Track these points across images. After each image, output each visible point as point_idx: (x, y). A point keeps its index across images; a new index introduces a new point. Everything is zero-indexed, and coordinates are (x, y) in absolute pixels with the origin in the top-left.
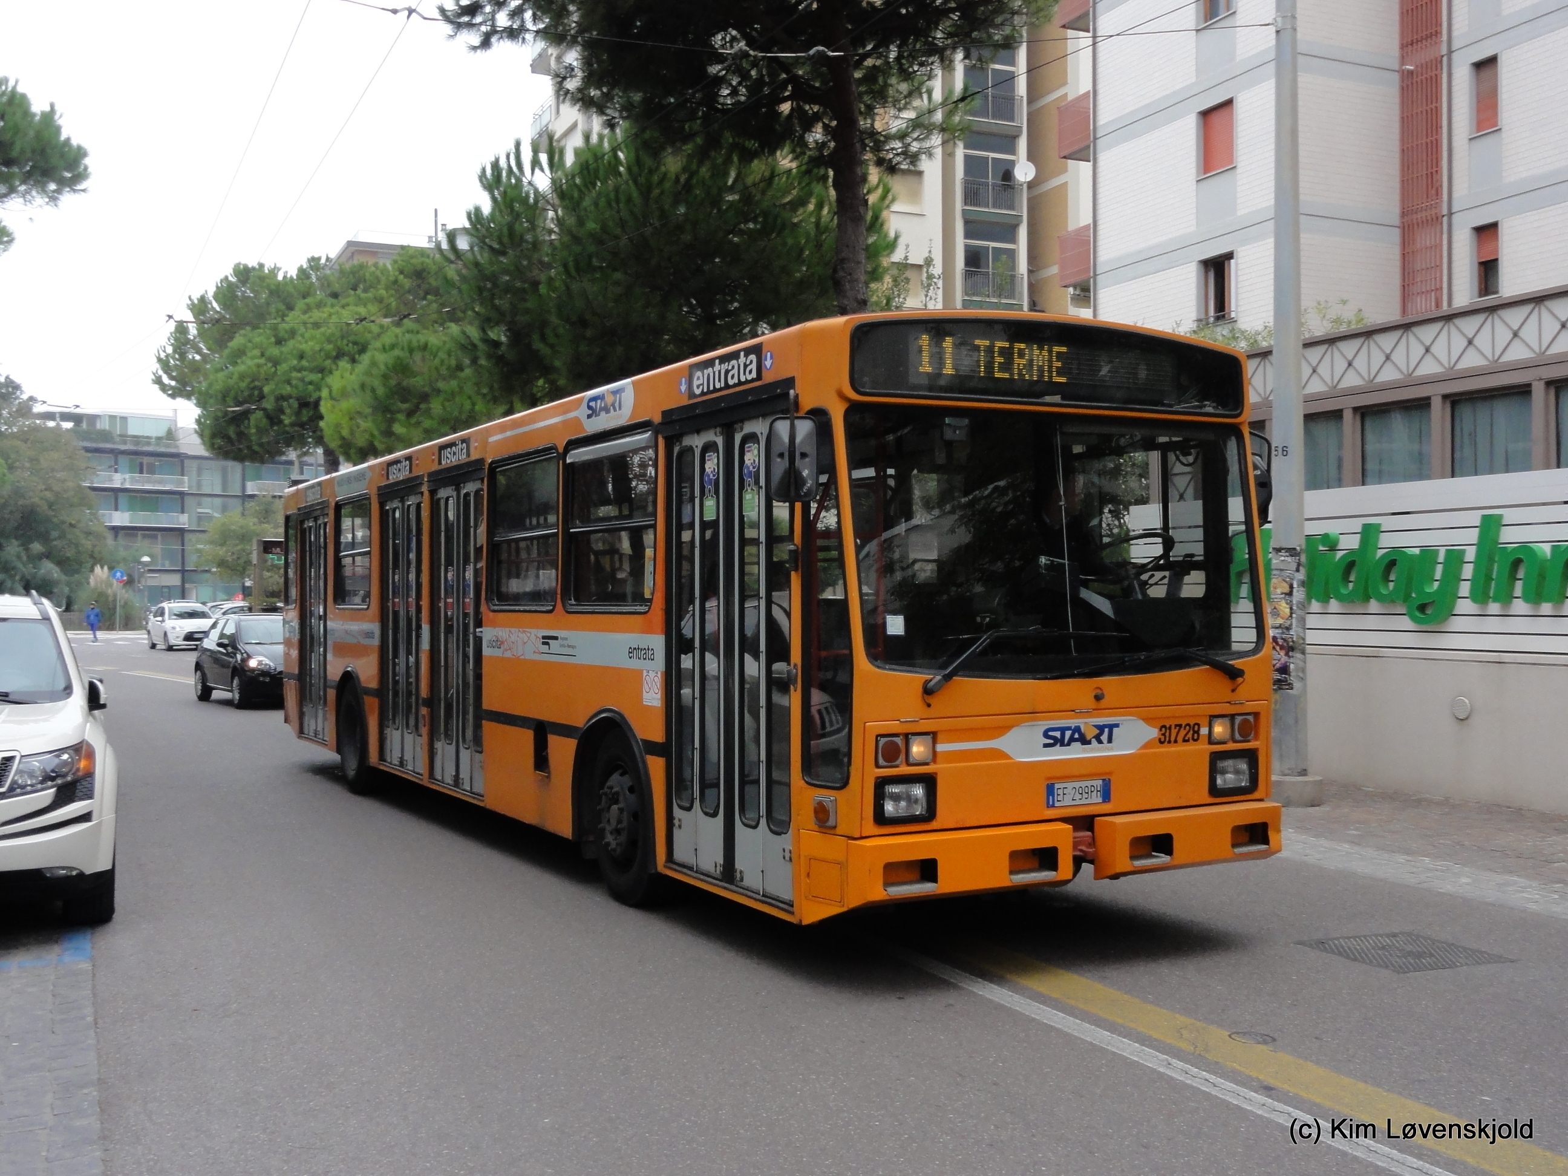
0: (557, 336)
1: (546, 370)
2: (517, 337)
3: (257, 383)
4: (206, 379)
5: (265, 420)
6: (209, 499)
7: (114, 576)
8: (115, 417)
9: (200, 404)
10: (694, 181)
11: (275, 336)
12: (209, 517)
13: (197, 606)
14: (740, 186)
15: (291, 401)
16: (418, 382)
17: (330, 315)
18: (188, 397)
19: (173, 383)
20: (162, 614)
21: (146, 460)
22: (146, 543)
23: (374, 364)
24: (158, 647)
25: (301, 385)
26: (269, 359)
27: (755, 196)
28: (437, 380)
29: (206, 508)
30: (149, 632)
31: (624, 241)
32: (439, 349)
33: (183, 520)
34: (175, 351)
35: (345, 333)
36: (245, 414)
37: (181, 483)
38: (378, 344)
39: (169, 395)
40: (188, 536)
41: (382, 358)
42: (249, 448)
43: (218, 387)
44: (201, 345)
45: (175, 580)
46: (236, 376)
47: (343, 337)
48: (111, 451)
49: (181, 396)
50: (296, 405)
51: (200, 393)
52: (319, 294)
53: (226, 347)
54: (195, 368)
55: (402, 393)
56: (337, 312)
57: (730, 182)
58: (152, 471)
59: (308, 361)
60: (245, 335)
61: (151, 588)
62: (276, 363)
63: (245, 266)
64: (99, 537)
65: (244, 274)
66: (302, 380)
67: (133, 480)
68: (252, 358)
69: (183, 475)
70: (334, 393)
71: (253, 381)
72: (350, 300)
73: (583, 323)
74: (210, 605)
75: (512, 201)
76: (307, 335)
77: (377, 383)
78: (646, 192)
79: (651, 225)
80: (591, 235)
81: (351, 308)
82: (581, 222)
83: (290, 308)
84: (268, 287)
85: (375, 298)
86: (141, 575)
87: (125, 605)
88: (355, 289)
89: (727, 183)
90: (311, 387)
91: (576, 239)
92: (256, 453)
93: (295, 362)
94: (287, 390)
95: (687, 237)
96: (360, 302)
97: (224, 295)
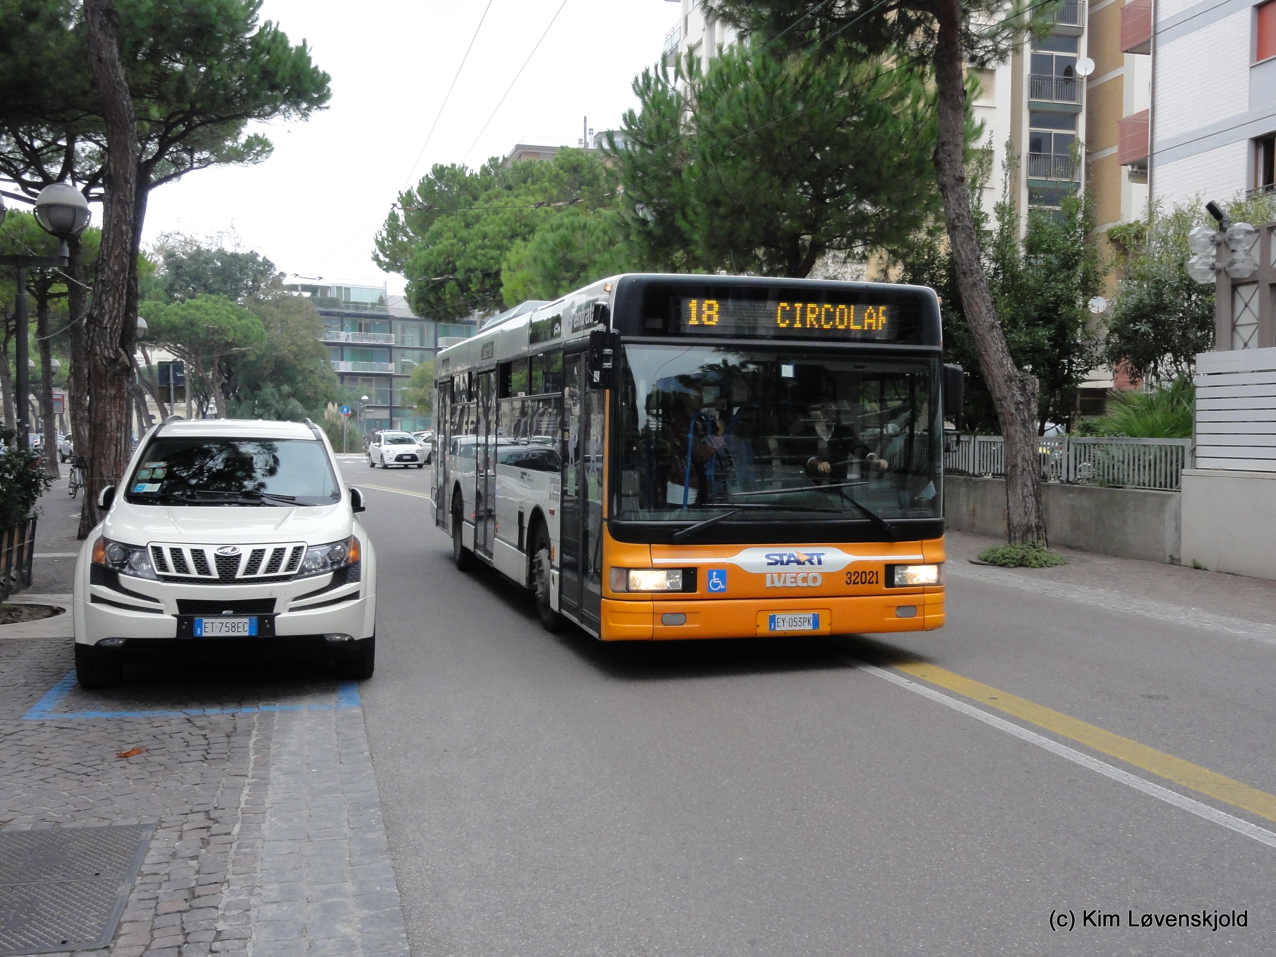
0: (696, 214)
1: (685, 243)
2: (663, 216)
3: (451, 259)
4: (411, 257)
5: (457, 288)
6: (410, 352)
7: (342, 411)
8: (341, 288)
9: (408, 276)
10: (810, 82)
11: (465, 221)
12: (411, 366)
13: (405, 435)
14: (849, 85)
15: (477, 272)
16: (578, 256)
17: (506, 203)
18: (398, 270)
19: (387, 260)
20: (379, 440)
21: (364, 321)
22: (365, 385)
23: (544, 241)
24: (376, 466)
25: (484, 260)
26: (460, 240)
27: (862, 92)
28: (594, 253)
29: (410, 359)
30: (369, 455)
31: (751, 135)
32: (595, 228)
33: (391, 368)
34: (388, 235)
35: (519, 217)
36: (442, 284)
37: (389, 339)
38: (547, 226)
39: (384, 269)
40: (394, 381)
41: (550, 236)
42: (445, 310)
43: (421, 262)
44: (408, 230)
45: (385, 414)
46: (435, 253)
47: (516, 221)
48: (338, 314)
49: (393, 270)
50: (480, 275)
51: (408, 267)
52: (497, 188)
53: (427, 231)
54: (404, 248)
55: (567, 264)
56: (512, 201)
57: (841, 81)
58: (368, 330)
59: (489, 241)
60: (442, 221)
61: (368, 421)
62: (465, 243)
63: (441, 167)
64: (330, 380)
65: (440, 172)
66: (485, 255)
67: (354, 337)
68: (448, 239)
69: (391, 332)
70: (512, 265)
71: (448, 257)
72: (522, 191)
73: (717, 203)
74: (414, 433)
75: (659, 103)
76: (489, 220)
77: (547, 257)
78: (770, 94)
79: (774, 120)
80: (725, 130)
81: (522, 197)
82: (715, 120)
83: (476, 198)
84: (459, 183)
85: (541, 189)
86: (362, 410)
87: (350, 433)
88: (525, 182)
89: (838, 82)
90: (492, 261)
91: (712, 134)
92: (451, 314)
93: (480, 242)
94: (474, 263)
95: (804, 129)
96: (529, 192)
97: (425, 190)
